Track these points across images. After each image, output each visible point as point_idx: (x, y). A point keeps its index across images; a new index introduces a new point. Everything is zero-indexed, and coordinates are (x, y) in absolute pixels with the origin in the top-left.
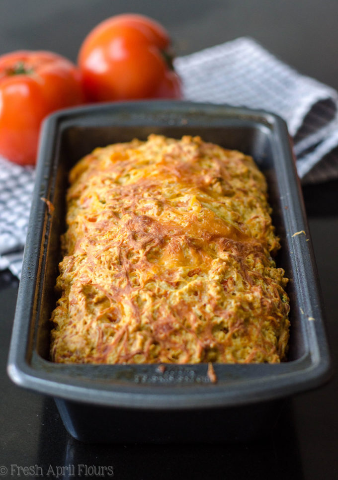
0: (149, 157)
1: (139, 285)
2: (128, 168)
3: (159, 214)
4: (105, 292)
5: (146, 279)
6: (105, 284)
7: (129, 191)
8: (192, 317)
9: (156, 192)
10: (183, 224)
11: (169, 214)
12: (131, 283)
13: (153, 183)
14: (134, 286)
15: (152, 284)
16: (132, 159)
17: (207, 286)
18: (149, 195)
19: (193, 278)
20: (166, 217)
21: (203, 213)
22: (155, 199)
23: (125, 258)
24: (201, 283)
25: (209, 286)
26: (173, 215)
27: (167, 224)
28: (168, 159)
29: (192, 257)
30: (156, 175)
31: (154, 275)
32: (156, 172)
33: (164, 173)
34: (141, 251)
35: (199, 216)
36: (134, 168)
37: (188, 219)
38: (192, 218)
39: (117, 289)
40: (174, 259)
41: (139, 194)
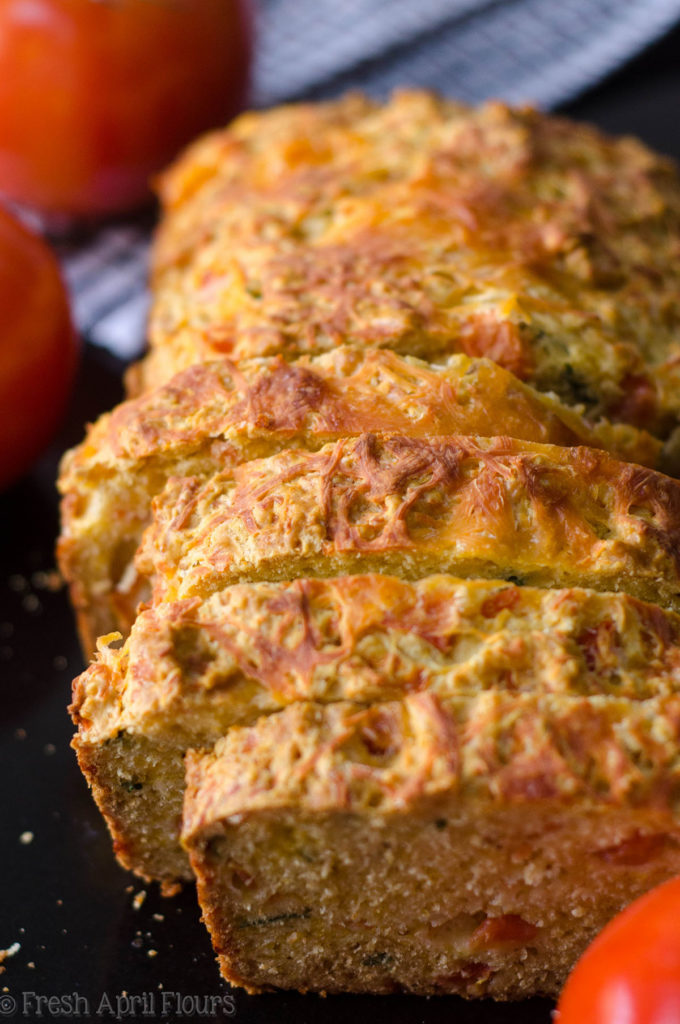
0: (391, 159)
1: (338, 642)
2: (331, 189)
3: (348, 370)
4: (239, 655)
5: (359, 625)
6: (239, 630)
7: (330, 270)
8: (612, 758)
9: (405, 281)
10: (411, 412)
11: (377, 374)
12: (317, 633)
13: (398, 249)
14: (323, 644)
15: (378, 642)
16: (345, 158)
17: (539, 654)
18: (387, 290)
19: (497, 621)
20: (369, 383)
21: (475, 377)
22: (404, 305)
23: (342, 518)
24: (523, 645)
25: (544, 656)
26: (388, 379)
27: (365, 410)
28: (445, 169)
29: (535, 530)
30: (406, 222)
31: (384, 613)
32: (406, 212)
33: (432, 216)
34: (390, 503)
35: (462, 386)
36: (346, 192)
37: (428, 397)
38: (442, 395)
39: (274, 649)
40: (483, 534)
41: (357, 281)
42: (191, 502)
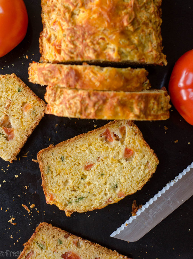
10: (96, 83)
35: (106, 76)
38: (102, 79)
42: (55, 97)
